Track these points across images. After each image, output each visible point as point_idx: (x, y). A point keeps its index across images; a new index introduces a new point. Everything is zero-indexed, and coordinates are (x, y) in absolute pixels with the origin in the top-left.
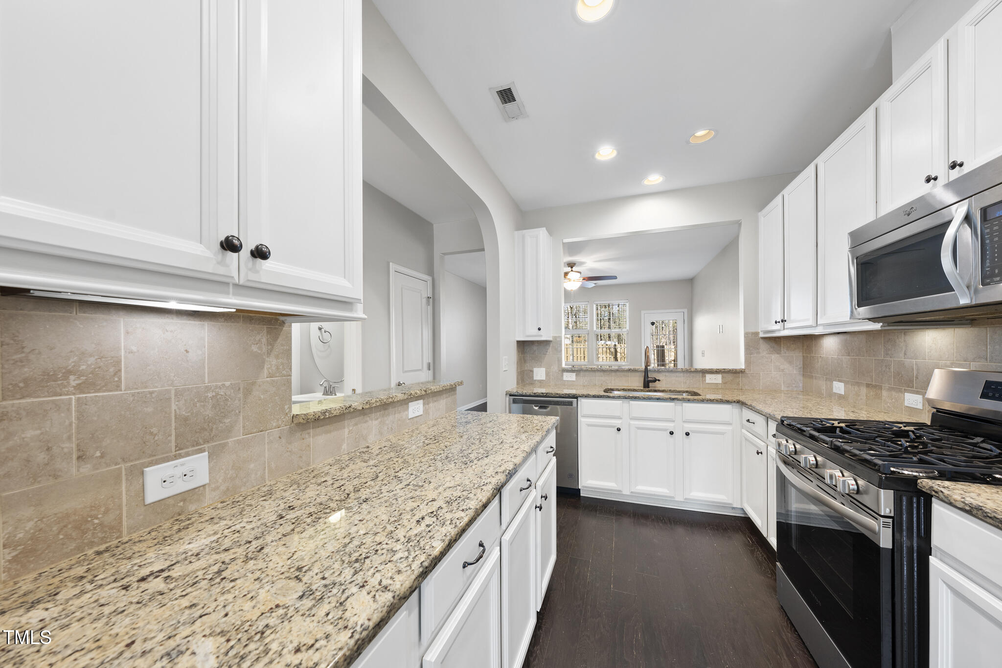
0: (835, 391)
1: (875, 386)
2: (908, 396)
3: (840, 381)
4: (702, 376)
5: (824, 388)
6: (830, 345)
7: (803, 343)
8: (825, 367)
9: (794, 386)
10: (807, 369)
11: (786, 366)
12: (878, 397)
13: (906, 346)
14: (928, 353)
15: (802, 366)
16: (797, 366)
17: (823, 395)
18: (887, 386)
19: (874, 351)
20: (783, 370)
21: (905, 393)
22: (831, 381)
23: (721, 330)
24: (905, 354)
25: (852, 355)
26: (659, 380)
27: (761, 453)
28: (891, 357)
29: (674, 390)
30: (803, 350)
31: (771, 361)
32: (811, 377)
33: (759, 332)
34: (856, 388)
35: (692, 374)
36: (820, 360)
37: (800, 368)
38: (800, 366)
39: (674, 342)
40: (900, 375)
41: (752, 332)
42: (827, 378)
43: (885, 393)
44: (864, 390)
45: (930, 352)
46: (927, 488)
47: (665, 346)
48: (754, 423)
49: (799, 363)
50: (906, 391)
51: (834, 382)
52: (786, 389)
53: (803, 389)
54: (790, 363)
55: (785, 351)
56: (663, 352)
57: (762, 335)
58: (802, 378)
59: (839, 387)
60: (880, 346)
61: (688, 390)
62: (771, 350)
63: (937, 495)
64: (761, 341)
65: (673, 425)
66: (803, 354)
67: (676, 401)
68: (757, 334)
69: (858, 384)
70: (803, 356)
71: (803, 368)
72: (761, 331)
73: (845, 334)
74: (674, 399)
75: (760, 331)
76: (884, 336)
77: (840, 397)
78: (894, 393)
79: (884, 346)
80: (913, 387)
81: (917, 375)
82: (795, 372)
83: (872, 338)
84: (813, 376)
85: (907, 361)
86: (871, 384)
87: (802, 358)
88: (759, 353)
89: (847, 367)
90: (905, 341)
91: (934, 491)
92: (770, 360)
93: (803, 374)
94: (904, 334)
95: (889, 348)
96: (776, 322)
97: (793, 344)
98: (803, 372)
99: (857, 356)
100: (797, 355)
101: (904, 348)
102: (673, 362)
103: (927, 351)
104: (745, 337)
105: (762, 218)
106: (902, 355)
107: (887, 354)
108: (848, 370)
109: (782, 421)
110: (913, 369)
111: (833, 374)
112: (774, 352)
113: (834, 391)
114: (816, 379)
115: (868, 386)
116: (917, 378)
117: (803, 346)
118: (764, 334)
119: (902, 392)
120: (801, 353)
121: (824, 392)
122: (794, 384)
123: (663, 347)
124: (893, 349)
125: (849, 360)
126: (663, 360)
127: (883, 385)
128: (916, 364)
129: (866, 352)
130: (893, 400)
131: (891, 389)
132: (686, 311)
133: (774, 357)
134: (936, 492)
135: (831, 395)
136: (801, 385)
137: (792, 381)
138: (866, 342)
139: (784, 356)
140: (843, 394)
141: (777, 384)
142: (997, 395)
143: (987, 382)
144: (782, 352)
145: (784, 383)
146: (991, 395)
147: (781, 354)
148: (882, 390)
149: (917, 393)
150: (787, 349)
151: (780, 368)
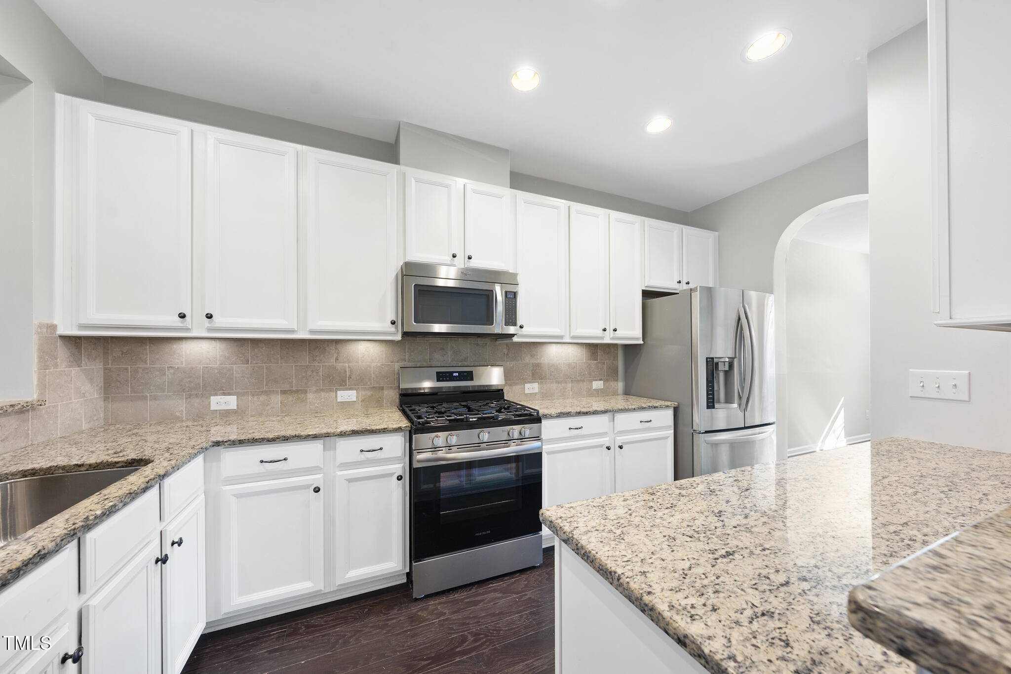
0: (216, 408)
1: (297, 391)
2: (341, 393)
3: (225, 394)
5: (182, 408)
6: (199, 351)
7: (104, 349)
8: (185, 380)
9: (96, 418)
10: (109, 387)
11: (87, 387)
12: (301, 400)
13: (336, 353)
15: (102, 384)
16: (98, 386)
18: (314, 388)
19: (294, 358)
20: (84, 395)
21: (338, 392)
22: (204, 396)
24: (337, 359)
25: (254, 362)
28: (319, 363)
30: (103, 358)
31: (71, 380)
33: (56, 326)
34: (263, 398)
37: (101, 388)
38: (100, 385)
40: (331, 378)
43: (311, 396)
45: (363, 357)
49: (99, 379)
50: (337, 390)
51: (209, 397)
52: (87, 426)
53: (104, 422)
54: (91, 380)
55: (87, 360)
57: (62, 331)
58: (102, 404)
60: (305, 355)
62: (71, 359)
64: (59, 343)
66: (104, 364)
68: (54, 328)
69: (266, 393)
70: (104, 369)
71: (104, 388)
75: (57, 323)
76: (309, 344)
77: (230, 413)
78: (323, 394)
79: (310, 354)
80: (345, 385)
81: (350, 375)
82: (96, 396)
83: (292, 345)
85: (339, 366)
86: (289, 390)
87: (103, 371)
88: (56, 366)
89: (243, 377)
90: (334, 349)
92: (70, 378)
93: (104, 397)
94: (336, 344)
95: (318, 355)
97: (94, 349)
98: (104, 394)
99: (264, 363)
100: (97, 368)
101: (334, 355)
104: (38, 333)
106: (333, 360)
107: (314, 360)
108: (246, 379)
110: (346, 371)
111: (207, 386)
112: (75, 363)
113: (213, 410)
114: (153, 399)
115: (284, 392)
116: (350, 377)
117: (103, 353)
118: (64, 329)
119: (331, 390)
120: (102, 364)
122: (95, 415)
124: (322, 356)
125: (247, 369)
127: (308, 388)
128: (349, 367)
129: (282, 358)
130: (324, 400)
131: (318, 391)
133: (75, 371)
135: (204, 413)
136: (102, 415)
137: (93, 411)
138: (281, 348)
139: (85, 369)
140: (236, 408)
141: (78, 420)
142: (444, 379)
143: (437, 372)
144: (83, 362)
145: (85, 416)
146: (441, 379)
147: (82, 367)
148: (307, 392)
149: (351, 389)
150: (88, 358)
151: (80, 392)
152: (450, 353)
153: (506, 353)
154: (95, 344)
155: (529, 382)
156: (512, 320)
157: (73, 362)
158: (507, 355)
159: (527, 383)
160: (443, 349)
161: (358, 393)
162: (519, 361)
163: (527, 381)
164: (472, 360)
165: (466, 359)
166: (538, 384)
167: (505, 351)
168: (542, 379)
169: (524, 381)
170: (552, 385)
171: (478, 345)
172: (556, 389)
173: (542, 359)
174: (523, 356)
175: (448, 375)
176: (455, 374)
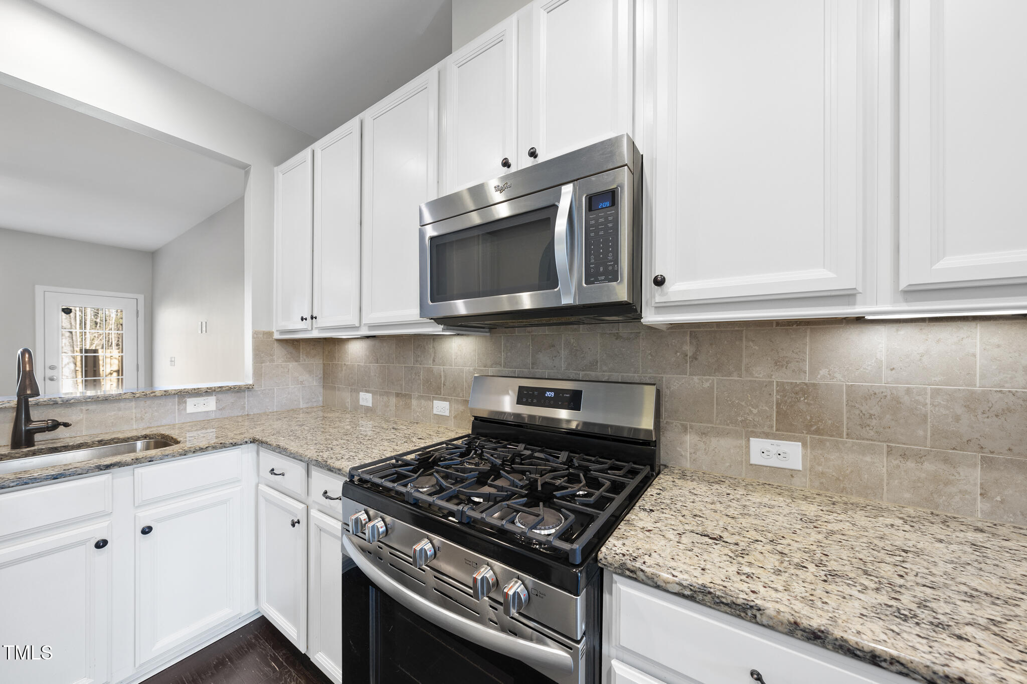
0: (362, 403)
1: (405, 395)
2: (437, 403)
3: (367, 391)
4: (179, 403)
5: (349, 400)
6: (356, 351)
7: (323, 348)
8: (350, 376)
9: (314, 400)
10: (328, 378)
11: (305, 377)
12: (408, 406)
13: (435, 353)
14: (454, 359)
15: (321, 375)
16: (316, 376)
17: (348, 408)
18: (416, 394)
19: (404, 358)
20: (302, 383)
21: (434, 401)
22: (357, 392)
23: (204, 329)
24: (434, 361)
25: (381, 361)
26: (66, 425)
27: (298, 522)
28: (420, 364)
29: (112, 440)
30: (323, 356)
31: (288, 372)
32: (334, 388)
33: (273, 332)
34: (385, 399)
35: (157, 401)
36: (344, 368)
37: (320, 378)
38: (319, 376)
39: (118, 345)
40: (429, 383)
41: (264, 332)
42: (351, 389)
43: (414, 402)
44: (393, 400)
45: (456, 358)
46: (616, 566)
47: (100, 351)
48: (283, 475)
49: (320, 373)
50: (434, 398)
51: (361, 393)
52: (305, 406)
53: (323, 404)
54: (310, 372)
55: (305, 357)
56: (95, 360)
57: (277, 336)
58: (321, 390)
59: (366, 399)
60: (410, 352)
61: (147, 432)
62: (289, 356)
63: (635, 576)
64: (276, 345)
65: (106, 524)
66: (323, 361)
67: (116, 470)
68: (270, 334)
69: (387, 394)
70: (324, 364)
71: (324, 378)
72: (277, 331)
73: (374, 338)
74: (108, 467)
75: (274, 330)
76: (414, 342)
77: (368, 410)
78: (423, 402)
79: (414, 352)
80: (440, 394)
81: (444, 382)
82: (315, 384)
83: (402, 344)
84: (335, 387)
85: (436, 368)
86: (400, 393)
87: (322, 366)
88: (272, 361)
89: (375, 376)
90: (433, 347)
91: (628, 570)
92: (286, 370)
93: (324, 385)
94: (433, 340)
95: (419, 354)
96: (302, 319)
97: (313, 349)
98: (324, 383)
99: (387, 363)
100: (316, 363)
101: (433, 355)
102: (115, 374)
103: (454, 357)
104: (253, 337)
105: (281, 175)
106: (431, 362)
107: (417, 361)
108: (377, 379)
109: (351, 476)
110: (441, 376)
111: (359, 384)
112: (292, 359)
113: (360, 404)
114: (339, 390)
115: (397, 395)
116: (444, 385)
117: (323, 352)
118: (280, 335)
119: (429, 399)
120: (322, 360)
121: (349, 405)
122: (314, 398)
123: (96, 351)
124: (423, 356)
125: (377, 368)
126: (95, 371)
127: (413, 394)
128: (443, 371)
129: (396, 358)
130: (423, 409)
131: (420, 397)
132: (141, 298)
133: (292, 365)
134: (632, 571)
135: (357, 407)
136: (321, 399)
137: (312, 395)
138: (396, 348)
139: (303, 364)
140: (371, 406)
141: (295, 401)
142: (530, 400)
143: (520, 387)
144: (301, 359)
145: (303, 398)
146: (524, 400)
147: (300, 362)
148: (411, 398)
149: (444, 400)
150: (306, 356)
151: (298, 380)
152: (564, 353)
153: (690, 354)
154: (315, 345)
155: (767, 436)
156: (606, 267)
157: (290, 358)
158: (695, 358)
159: (758, 437)
160: (553, 346)
161: (451, 406)
162: (730, 374)
163: (758, 430)
164: (605, 368)
165: (593, 365)
166: (804, 445)
167: (689, 349)
168: (818, 432)
169: (752, 431)
170: (868, 459)
171: (618, 337)
172: (889, 474)
173: (823, 372)
174: (745, 361)
175: (536, 393)
176: (548, 394)
